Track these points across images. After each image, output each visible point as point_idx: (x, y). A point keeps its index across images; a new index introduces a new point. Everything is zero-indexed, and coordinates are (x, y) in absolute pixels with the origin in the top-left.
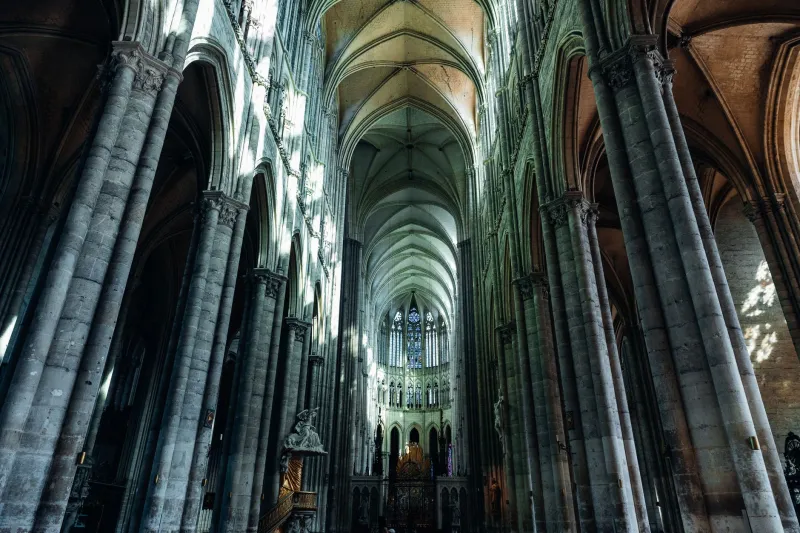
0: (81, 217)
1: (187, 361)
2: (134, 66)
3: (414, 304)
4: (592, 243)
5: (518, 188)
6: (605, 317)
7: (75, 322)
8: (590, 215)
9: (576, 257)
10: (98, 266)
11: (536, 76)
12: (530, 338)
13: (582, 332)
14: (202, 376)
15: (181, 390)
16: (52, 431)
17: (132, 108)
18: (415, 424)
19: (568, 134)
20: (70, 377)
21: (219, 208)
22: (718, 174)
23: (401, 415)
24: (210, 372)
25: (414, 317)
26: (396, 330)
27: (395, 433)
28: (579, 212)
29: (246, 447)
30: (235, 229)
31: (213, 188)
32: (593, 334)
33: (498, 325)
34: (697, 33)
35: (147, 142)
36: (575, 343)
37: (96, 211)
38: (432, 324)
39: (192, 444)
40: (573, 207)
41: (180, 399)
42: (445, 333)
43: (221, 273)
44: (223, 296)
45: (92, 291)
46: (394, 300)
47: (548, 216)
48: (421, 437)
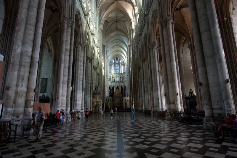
0: (63, 56)
1: (79, 79)
2: (66, 22)
3: (117, 59)
4: (157, 54)
5: (143, 38)
6: (159, 69)
7: (65, 76)
8: (157, 48)
9: (154, 57)
10: (67, 65)
11: (148, 14)
12: (144, 71)
13: (154, 72)
14: (81, 82)
15: (78, 84)
16: (66, 94)
17: (67, 32)
18: (118, 86)
19: (154, 30)
20: (67, 85)
21: (81, 47)
22: (185, 38)
23: (114, 84)
24: (83, 81)
25: (117, 62)
26: (113, 65)
27: (113, 88)
28: (155, 47)
29: (88, 93)
30: (84, 51)
31: (79, 42)
32: (156, 73)
33: (137, 67)
34: (182, 8)
35: (71, 39)
36: (153, 74)
37: (65, 55)
38: (121, 63)
39: (81, 94)
40: (154, 47)
41: (78, 86)
42: (124, 65)
43: (83, 61)
44: (84, 66)
45: (67, 70)
46: (112, 58)
47: (149, 48)
48: (119, 89)
